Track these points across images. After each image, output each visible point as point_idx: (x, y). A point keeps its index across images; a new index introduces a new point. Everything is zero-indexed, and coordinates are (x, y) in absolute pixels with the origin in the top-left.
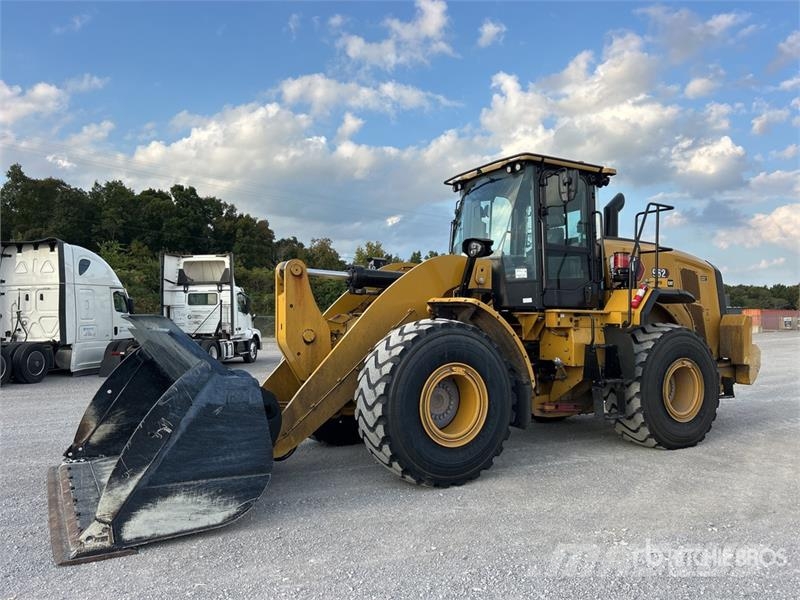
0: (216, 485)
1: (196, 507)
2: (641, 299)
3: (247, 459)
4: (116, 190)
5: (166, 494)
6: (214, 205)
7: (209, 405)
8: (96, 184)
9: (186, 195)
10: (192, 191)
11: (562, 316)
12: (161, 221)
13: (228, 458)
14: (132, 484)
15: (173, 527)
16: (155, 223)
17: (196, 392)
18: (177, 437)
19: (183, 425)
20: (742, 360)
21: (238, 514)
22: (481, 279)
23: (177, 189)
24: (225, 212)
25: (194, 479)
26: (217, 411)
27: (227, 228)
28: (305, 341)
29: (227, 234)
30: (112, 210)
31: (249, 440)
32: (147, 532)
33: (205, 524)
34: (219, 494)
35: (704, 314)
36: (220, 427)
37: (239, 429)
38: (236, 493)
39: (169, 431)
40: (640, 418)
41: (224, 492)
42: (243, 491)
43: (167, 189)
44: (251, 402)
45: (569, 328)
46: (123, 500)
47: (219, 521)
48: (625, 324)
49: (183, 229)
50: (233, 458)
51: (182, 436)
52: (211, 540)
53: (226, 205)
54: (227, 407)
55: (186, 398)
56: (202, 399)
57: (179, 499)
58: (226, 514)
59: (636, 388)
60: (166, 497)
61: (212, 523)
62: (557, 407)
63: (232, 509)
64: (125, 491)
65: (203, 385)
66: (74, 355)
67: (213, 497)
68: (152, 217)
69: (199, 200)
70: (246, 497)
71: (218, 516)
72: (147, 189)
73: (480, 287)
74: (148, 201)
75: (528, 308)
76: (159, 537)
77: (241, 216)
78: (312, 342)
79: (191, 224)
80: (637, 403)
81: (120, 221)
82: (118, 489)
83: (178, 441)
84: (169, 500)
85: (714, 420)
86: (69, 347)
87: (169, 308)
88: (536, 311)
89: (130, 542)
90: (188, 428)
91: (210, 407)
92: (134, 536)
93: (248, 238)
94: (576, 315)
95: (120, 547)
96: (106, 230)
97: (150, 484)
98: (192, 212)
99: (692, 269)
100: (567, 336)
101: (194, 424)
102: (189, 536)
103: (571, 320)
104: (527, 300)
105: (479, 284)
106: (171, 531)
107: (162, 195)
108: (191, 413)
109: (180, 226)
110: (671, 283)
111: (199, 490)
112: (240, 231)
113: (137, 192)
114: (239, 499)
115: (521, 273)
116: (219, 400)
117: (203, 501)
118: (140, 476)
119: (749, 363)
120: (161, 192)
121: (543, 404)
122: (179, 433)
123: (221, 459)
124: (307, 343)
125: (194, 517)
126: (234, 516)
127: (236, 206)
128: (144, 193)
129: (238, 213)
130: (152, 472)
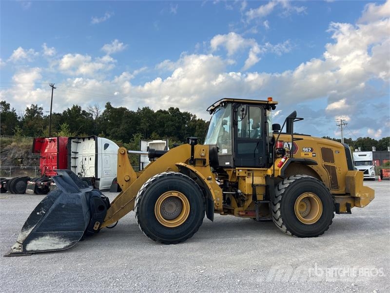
0: (61, 234)
1: (54, 241)
2: (283, 163)
3: (74, 225)
4: (147, 111)
5: (42, 235)
6: (187, 115)
7: (60, 204)
8: (139, 109)
9: (174, 111)
10: (178, 109)
11: (240, 171)
12: (164, 124)
13: (67, 224)
14: (30, 231)
15: (44, 248)
16: (162, 125)
17: (55, 199)
18: (47, 215)
19: (50, 211)
20: (354, 194)
21: (70, 245)
22: (203, 154)
23: (172, 109)
24: (191, 118)
25: (53, 231)
26: (63, 206)
27: (192, 125)
28: (126, 181)
29: (193, 128)
30: (145, 119)
31: (75, 218)
32: (35, 249)
33: (57, 248)
34: (63, 237)
35: (337, 171)
36: (64, 212)
37: (71, 214)
38: (70, 237)
39: (44, 213)
40: (281, 221)
41: (65, 237)
42: (72, 237)
43: (167, 110)
44: (77, 203)
45: (245, 176)
46: (27, 236)
47: (62, 247)
48: (273, 175)
49: (174, 126)
50: (69, 224)
51: (49, 215)
52: (57, 254)
53: (192, 115)
54: (67, 205)
55: (51, 201)
56: (57, 202)
57: (47, 238)
58: (65, 245)
59: (278, 206)
60: (42, 236)
61: (59, 248)
62: (247, 213)
63: (68, 243)
64: (27, 233)
65: (58, 196)
66: (101, 183)
67: (60, 238)
68: (160, 122)
69: (181, 114)
70: (73, 240)
71: (62, 246)
72: (159, 110)
73: (203, 158)
74: (159, 115)
75: (228, 167)
76: (40, 251)
77: (199, 119)
78: (129, 180)
79: (177, 124)
80: (279, 213)
81: (148, 124)
82: (25, 232)
83: (48, 217)
84: (43, 238)
85: (331, 224)
86: (99, 179)
87: (143, 163)
88: (232, 168)
89: (29, 251)
90: (52, 212)
91: (61, 205)
92: (30, 249)
93: (201, 130)
94: (248, 170)
95: (25, 253)
96: (142, 128)
97: (37, 231)
98: (177, 119)
99: (329, 147)
100: (245, 180)
101: (54, 211)
102: (50, 252)
103: (246, 173)
104: (227, 163)
105: (202, 156)
106: (43, 249)
107: (165, 112)
108: (53, 206)
109: (172, 125)
110: (314, 155)
111: (55, 235)
112: (197, 127)
113: (155, 112)
114: (71, 240)
115: (224, 151)
116: (64, 202)
117: (56, 240)
118: (33, 228)
119: (359, 196)
120: (165, 111)
121: (239, 211)
122: (49, 213)
123: (64, 224)
124: (127, 181)
125: (53, 245)
126: (68, 246)
127: (196, 116)
128: (158, 111)
129: (197, 119)
130: (38, 227)
